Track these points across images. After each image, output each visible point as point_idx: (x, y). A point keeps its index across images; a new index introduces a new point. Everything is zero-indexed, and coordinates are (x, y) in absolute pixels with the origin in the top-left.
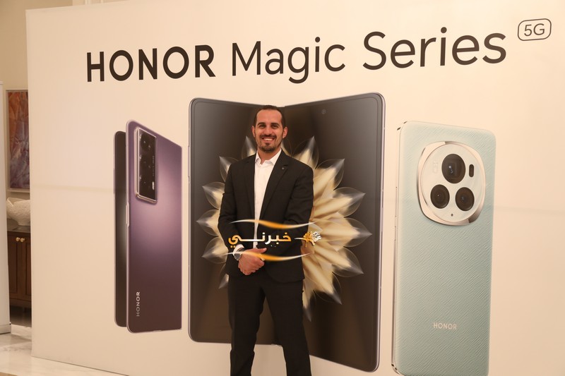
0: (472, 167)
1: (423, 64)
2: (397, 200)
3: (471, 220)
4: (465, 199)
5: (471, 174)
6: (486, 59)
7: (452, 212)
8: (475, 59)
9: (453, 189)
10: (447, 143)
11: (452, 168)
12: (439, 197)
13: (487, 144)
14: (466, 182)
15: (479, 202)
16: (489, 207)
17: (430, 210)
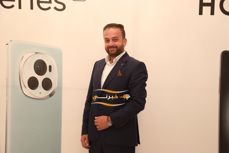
0: (50, 67)
1: (20, 7)
2: (7, 86)
3: (51, 95)
4: (47, 85)
5: (50, 70)
6: (55, 8)
7: (40, 92)
8: (49, 8)
9: (40, 79)
10: (36, 53)
11: (40, 67)
12: (33, 84)
13: (58, 54)
14: (47, 75)
15: (55, 85)
16: (60, 88)
17: (28, 91)
